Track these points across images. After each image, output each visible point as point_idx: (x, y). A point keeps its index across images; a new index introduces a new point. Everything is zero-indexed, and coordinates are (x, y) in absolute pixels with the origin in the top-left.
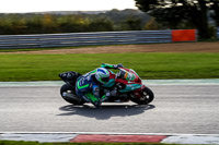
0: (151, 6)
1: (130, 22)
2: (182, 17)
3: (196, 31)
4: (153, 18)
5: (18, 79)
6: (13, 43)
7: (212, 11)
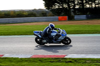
0: (50, 8)
1: (43, 14)
2: (62, 12)
3: (67, 17)
4: (51, 12)
7: (72, 10)
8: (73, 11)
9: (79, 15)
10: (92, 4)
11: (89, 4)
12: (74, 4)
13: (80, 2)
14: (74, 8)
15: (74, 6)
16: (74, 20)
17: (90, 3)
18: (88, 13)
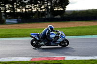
8: (4, 16)
9: (10, 19)
10: (22, 8)
11: (19, 8)
12: (5, 8)
13: (11, 6)
14: (5, 12)
15: (5, 10)
16: (6, 24)
17: (21, 7)
18: (19, 17)
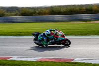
5: (82, 34)
6: (79, 18)
